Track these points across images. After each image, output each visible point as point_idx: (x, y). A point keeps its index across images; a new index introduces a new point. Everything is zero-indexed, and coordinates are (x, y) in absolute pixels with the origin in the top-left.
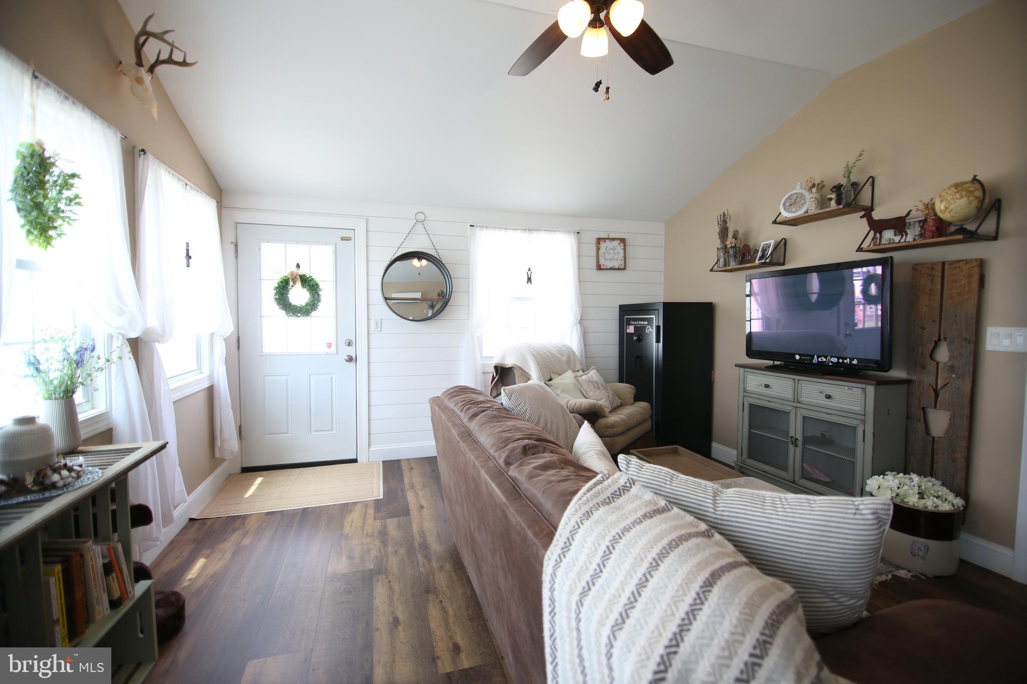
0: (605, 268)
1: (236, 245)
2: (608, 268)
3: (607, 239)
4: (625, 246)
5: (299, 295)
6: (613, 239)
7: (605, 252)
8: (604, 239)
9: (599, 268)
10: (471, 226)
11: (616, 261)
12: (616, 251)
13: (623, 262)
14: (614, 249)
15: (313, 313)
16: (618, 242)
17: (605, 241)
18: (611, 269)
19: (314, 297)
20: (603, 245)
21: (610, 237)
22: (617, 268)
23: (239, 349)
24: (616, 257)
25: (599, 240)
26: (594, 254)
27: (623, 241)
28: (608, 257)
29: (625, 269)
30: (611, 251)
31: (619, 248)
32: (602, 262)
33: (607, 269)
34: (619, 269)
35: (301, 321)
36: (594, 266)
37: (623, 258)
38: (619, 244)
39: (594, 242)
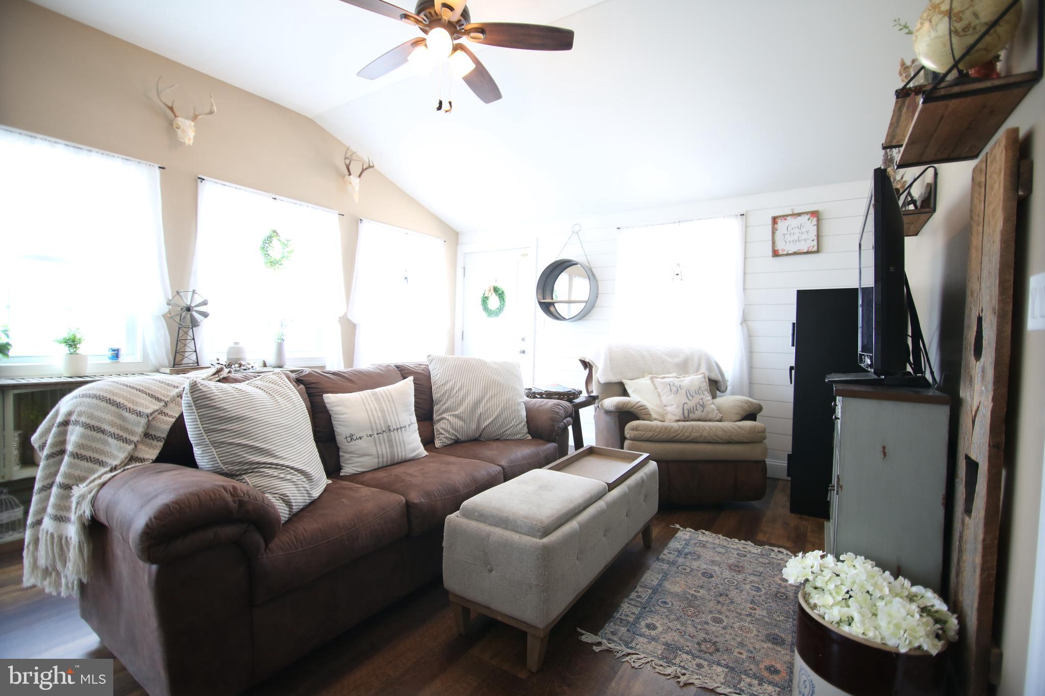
0: (785, 253)
1: (464, 268)
2: (789, 252)
3: (787, 216)
4: (818, 220)
5: (494, 302)
6: (799, 214)
7: (786, 232)
8: (785, 217)
9: (776, 254)
10: (618, 228)
11: (803, 242)
12: (804, 230)
13: (815, 243)
14: (800, 228)
15: (501, 315)
16: (808, 216)
17: (785, 219)
18: (795, 253)
19: (501, 302)
20: (781, 225)
21: (795, 212)
22: (806, 251)
23: (463, 339)
24: (804, 236)
25: (775, 220)
26: (770, 238)
27: (815, 214)
28: (788, 238)
29: (818, 251)
30: (796, 231)
31: (810, 226)
32: (780, 246)
33: (788, 255)
34: (808, 253)
35: (493, 319)
36: (770, 253)
37: (815, 238)
38: (809, 219)
39: (770, 222)
